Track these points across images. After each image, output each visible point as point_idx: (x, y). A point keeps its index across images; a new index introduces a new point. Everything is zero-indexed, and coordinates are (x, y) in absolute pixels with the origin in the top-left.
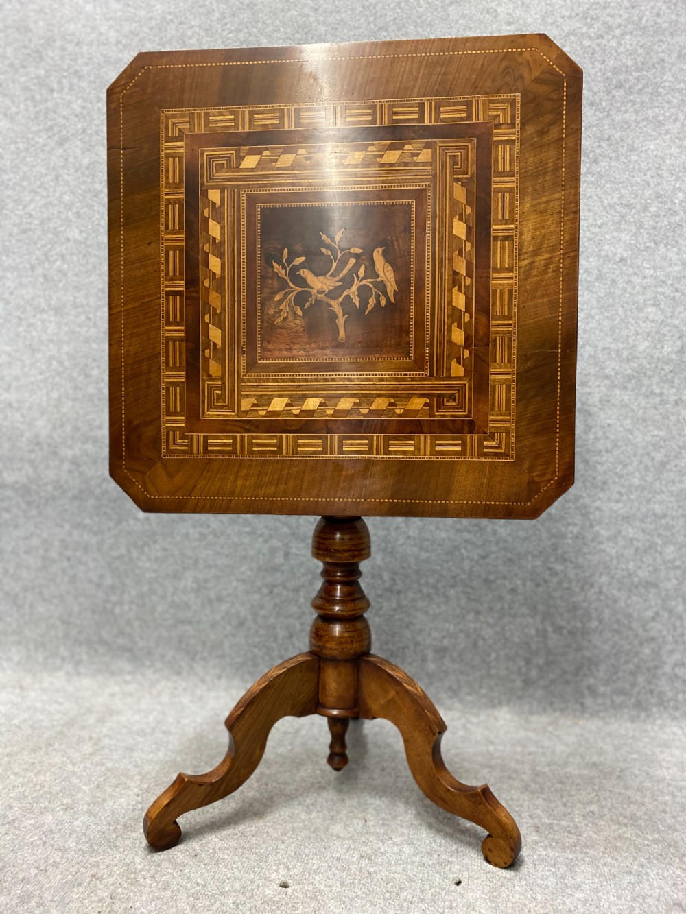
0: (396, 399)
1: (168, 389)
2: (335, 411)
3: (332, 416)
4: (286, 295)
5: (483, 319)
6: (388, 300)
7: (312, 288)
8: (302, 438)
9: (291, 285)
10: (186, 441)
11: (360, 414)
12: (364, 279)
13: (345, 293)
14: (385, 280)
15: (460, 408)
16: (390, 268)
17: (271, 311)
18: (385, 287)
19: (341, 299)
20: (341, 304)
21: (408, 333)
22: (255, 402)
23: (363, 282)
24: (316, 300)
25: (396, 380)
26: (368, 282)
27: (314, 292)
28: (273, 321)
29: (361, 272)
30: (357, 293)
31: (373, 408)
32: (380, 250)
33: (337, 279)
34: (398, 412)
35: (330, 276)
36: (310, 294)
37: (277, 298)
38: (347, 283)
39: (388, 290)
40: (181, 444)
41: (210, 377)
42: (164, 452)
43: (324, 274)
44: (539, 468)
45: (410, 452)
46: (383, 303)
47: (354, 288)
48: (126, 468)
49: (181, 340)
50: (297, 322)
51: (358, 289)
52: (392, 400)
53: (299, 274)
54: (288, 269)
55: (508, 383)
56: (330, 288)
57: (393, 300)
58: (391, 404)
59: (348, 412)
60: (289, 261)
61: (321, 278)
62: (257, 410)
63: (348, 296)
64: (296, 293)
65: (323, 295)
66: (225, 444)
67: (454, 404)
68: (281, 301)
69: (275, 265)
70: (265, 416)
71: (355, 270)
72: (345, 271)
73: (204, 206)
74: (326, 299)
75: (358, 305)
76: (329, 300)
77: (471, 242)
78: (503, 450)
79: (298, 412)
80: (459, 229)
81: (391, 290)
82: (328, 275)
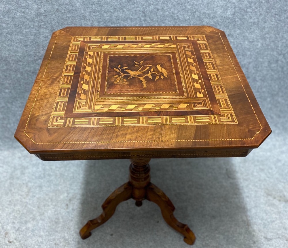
0: (173, 104)
1: (58, 103)
2: (143, 109)
3: (141, 110)
4: (120, 76)
5: (207, 81)
6: (164, 77)
7: (131, 74)
8: (126, 118)
9: (121, 73)
10: (64, 121)
11: (156, 110)
12: (153, 72)
13: (146, 75)
14: (162, 72)
16: (164, 69)
17: (113, 80)
18: (163, 74)
19: (143, 77)
21: (175, 85)
22: (103, 106)
24: (133, 77)
25: (172, 98)
26: (155, 73)
28: (113, 83)
29: (152, 70)
31: (162, 107)
32: (159, 65)
33: (142, 72)
34: (175, 108)
36: (130, 76)
37: (115, 77)
38: (146, 73)
39: (164, 75)
40: (60, 122)
41: (80, 99)
42: (49, 125)
44: (251, 125)
45: (183, 122)
46: (162, 78)
47: (149, 74)
48: (25, 132)
49: (68, 89)
50: (125, 83)
51: (151, 74)
52: (171, 105)
53: (126, 71)
54: (120, 70)
55: (225, 99)
56: (139, 74)
57: (166, 77)
58: (170, 106)
59: (150, 109)
60: (121, 68)
61: (135, 72)
62: (103, 109)
64: (124, 75)
65: (136, 76)
66: (84, 121)
67: (201, 105)
68: (117, 78)
69: (114, 68)
70: (106, 111)
71: (150, 70)
72: (145, 70)
73: (86, 55)
74: (137, 77)
75: (151, 78)
76: (138, 77)
77: (196, 63)
78: (231, 120)
79: (124, 109)
80: (191, 60)
81: (165, 74)
82: (138, 71)
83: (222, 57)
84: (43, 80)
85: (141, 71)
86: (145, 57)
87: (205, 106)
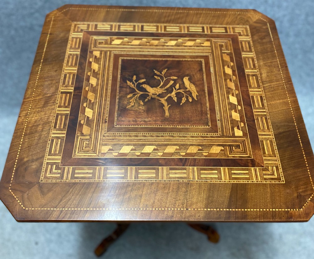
0: (203, 147)
1: (53, 141)
2: (164, 153)
3: (162, 156)
4: (135, 95)
5: (248, 108)
6: (193, 98)
7: (149, 92)
8: (141, 169)
9: (137, 91)
10: (60, 171)
11: (180, 155)
12: (178, 90)
13: (169, 95)
14: (191, 90)
15: (244, 153)
16: (193, 85)
17: (126, 103)
18: (191, 93)
19: (166, 98)
20: (166, 100)
21: (206, 114)
22: (111, 148)
23: (179, 91)
24: (152, 98)
25: (202, 137)
26: (181, 91)
27: (150, 94)
28: (126, 107)
29: (177, 86)
30: (175, 95)
31: (188, 151)
32: (187, 78)
33: (164, 89)
34: (205, 154)
35: (160, 87)
36: (148, 95)
37: (129, 96)
38: (170, 90)
39: (193, 95)
40: (55, 173)
41: (82, 134)
42: (42, 178)
43: (156, 87)
44: (302, 187)
45: (215, 178)
46: (190, 100)
47: (173, 93)
48: (11, 189)
49: (66, 115)
50: (140, 107)
51: (176, 94)
52: (200, 148)
53: (142, 87)
54: (136, 84)
55: (270, 140)
56: (160, 93)
57: (196, 99)
58: (199, 150)
59: (172, 154)
60: (136, 81)
61: (155, 88)
62: (112, 153)
63: (170, 97)
64: (140, 94)
65: (156, 96)
66: (87, 173)
67: (240, 150)
68: (131, 98)
69: (128, 82)
70: (116, 156)
71: (174, 85)
72: (168, 86)
73: (90, 57)
74: (157, 98)
75: (176, 101)
76: (159, 98)
77: (236, 76)
78: (276, 176)
79: (139, 154)
80: (229, 71)
81: (195, 95)
82: (158, 87)
83: (269, 66)
84: (34, 99)
85: (162, 88)
86: (168, 63)
87: (245, 152)
